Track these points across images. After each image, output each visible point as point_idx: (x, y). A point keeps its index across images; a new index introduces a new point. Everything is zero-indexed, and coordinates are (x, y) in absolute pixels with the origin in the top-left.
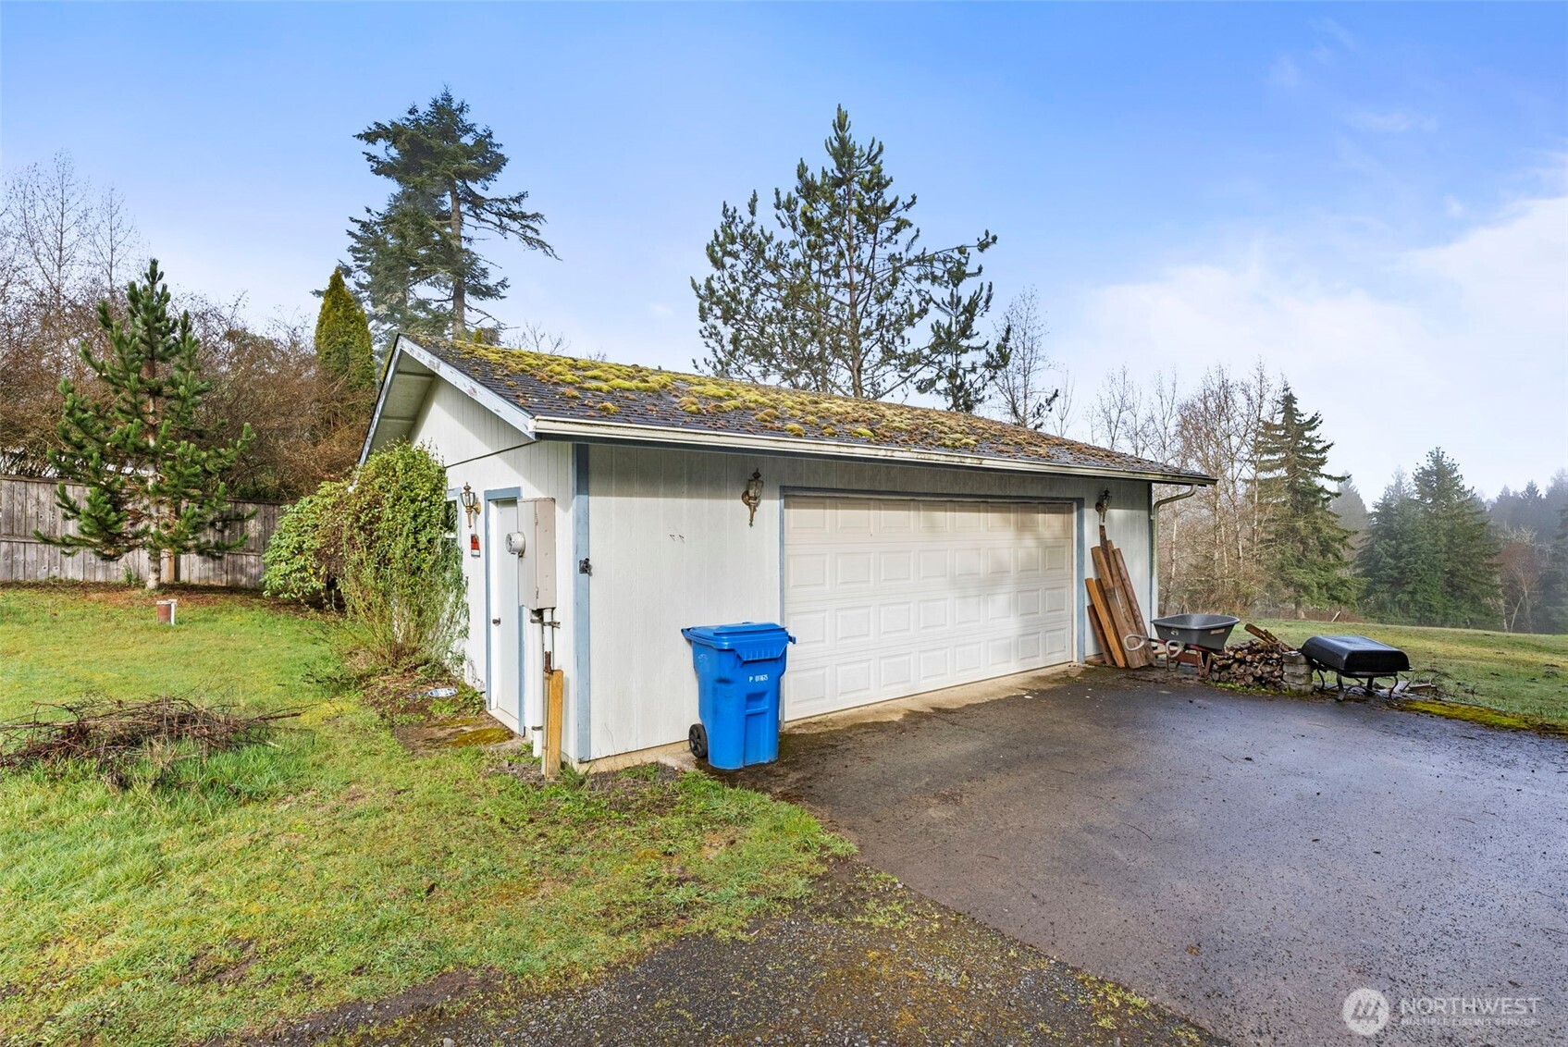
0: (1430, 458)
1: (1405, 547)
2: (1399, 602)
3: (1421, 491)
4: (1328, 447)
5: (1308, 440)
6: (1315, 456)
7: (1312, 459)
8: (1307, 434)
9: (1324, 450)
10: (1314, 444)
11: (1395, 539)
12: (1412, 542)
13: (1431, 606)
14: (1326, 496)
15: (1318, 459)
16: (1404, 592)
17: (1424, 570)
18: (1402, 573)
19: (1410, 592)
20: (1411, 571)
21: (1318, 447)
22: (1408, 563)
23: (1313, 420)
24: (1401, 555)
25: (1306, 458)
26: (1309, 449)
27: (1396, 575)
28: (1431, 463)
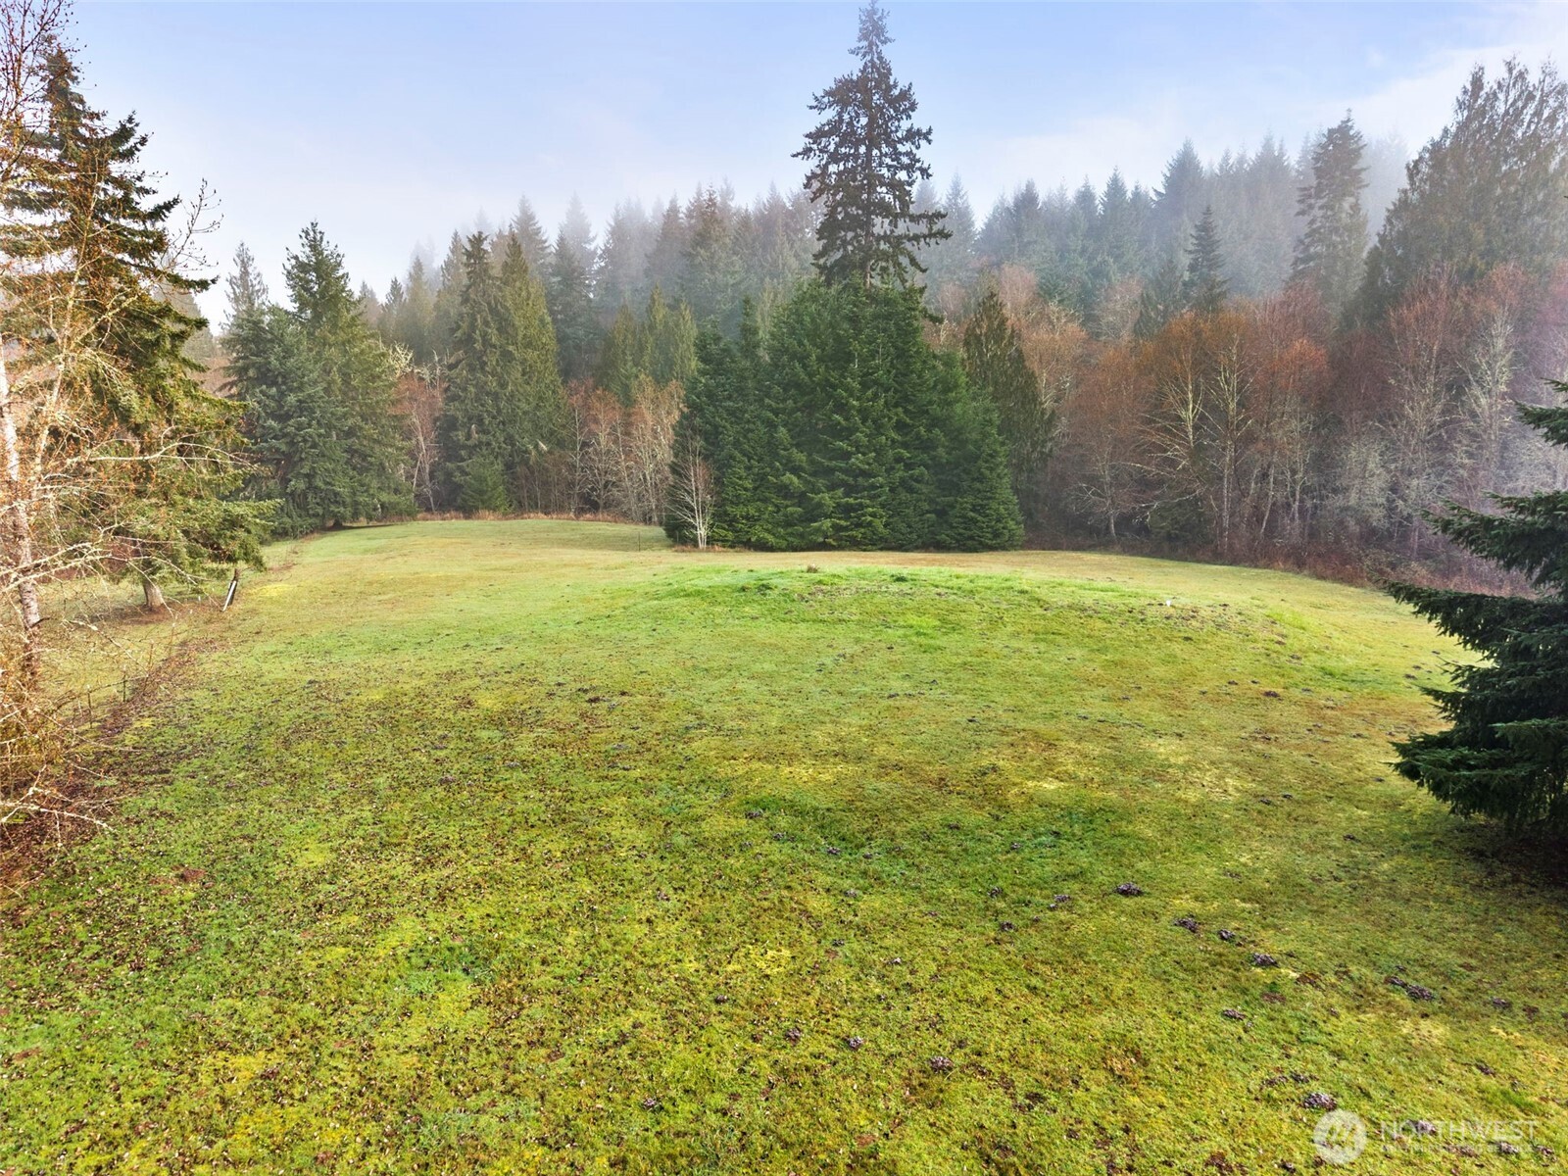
0: (305, 241)
1: (292, 399)
2: (292, 494)
3: (298, 298)
4: (168, 206)
5: (119, 183)
6: (138, 226)
7: (133, 233)
8: (116, 168)
9: (157, 213)
10: (134, 196)
11: (274, 383)
12: (300, 389)
13: (336, 494)
14: (178, 328)
15: (145, 233)
16: (298, 476)
17: (320, 435)
18: (292, 443)
19: (307, 476)
20: (305, 441)
21: (146, 204)
22: (300, 427)
23: (124, 133)
24: (287, 413)
25: (119, 230)
26: (125, 206)
27: (284, 448)
28: (307, 249)
